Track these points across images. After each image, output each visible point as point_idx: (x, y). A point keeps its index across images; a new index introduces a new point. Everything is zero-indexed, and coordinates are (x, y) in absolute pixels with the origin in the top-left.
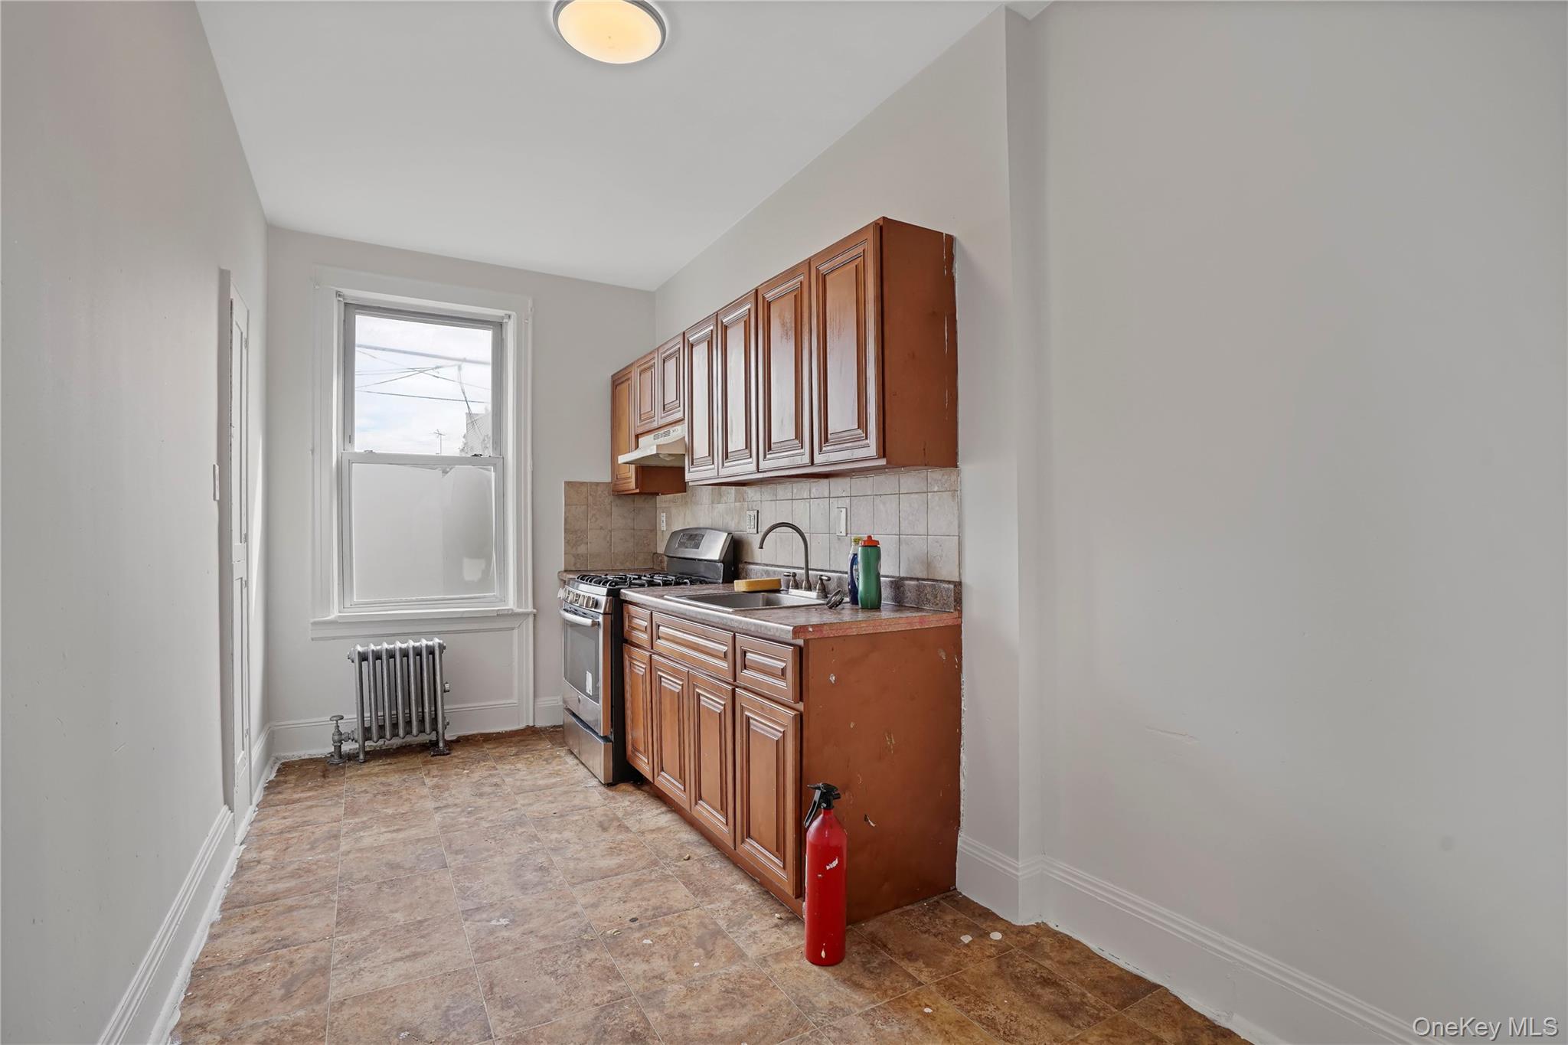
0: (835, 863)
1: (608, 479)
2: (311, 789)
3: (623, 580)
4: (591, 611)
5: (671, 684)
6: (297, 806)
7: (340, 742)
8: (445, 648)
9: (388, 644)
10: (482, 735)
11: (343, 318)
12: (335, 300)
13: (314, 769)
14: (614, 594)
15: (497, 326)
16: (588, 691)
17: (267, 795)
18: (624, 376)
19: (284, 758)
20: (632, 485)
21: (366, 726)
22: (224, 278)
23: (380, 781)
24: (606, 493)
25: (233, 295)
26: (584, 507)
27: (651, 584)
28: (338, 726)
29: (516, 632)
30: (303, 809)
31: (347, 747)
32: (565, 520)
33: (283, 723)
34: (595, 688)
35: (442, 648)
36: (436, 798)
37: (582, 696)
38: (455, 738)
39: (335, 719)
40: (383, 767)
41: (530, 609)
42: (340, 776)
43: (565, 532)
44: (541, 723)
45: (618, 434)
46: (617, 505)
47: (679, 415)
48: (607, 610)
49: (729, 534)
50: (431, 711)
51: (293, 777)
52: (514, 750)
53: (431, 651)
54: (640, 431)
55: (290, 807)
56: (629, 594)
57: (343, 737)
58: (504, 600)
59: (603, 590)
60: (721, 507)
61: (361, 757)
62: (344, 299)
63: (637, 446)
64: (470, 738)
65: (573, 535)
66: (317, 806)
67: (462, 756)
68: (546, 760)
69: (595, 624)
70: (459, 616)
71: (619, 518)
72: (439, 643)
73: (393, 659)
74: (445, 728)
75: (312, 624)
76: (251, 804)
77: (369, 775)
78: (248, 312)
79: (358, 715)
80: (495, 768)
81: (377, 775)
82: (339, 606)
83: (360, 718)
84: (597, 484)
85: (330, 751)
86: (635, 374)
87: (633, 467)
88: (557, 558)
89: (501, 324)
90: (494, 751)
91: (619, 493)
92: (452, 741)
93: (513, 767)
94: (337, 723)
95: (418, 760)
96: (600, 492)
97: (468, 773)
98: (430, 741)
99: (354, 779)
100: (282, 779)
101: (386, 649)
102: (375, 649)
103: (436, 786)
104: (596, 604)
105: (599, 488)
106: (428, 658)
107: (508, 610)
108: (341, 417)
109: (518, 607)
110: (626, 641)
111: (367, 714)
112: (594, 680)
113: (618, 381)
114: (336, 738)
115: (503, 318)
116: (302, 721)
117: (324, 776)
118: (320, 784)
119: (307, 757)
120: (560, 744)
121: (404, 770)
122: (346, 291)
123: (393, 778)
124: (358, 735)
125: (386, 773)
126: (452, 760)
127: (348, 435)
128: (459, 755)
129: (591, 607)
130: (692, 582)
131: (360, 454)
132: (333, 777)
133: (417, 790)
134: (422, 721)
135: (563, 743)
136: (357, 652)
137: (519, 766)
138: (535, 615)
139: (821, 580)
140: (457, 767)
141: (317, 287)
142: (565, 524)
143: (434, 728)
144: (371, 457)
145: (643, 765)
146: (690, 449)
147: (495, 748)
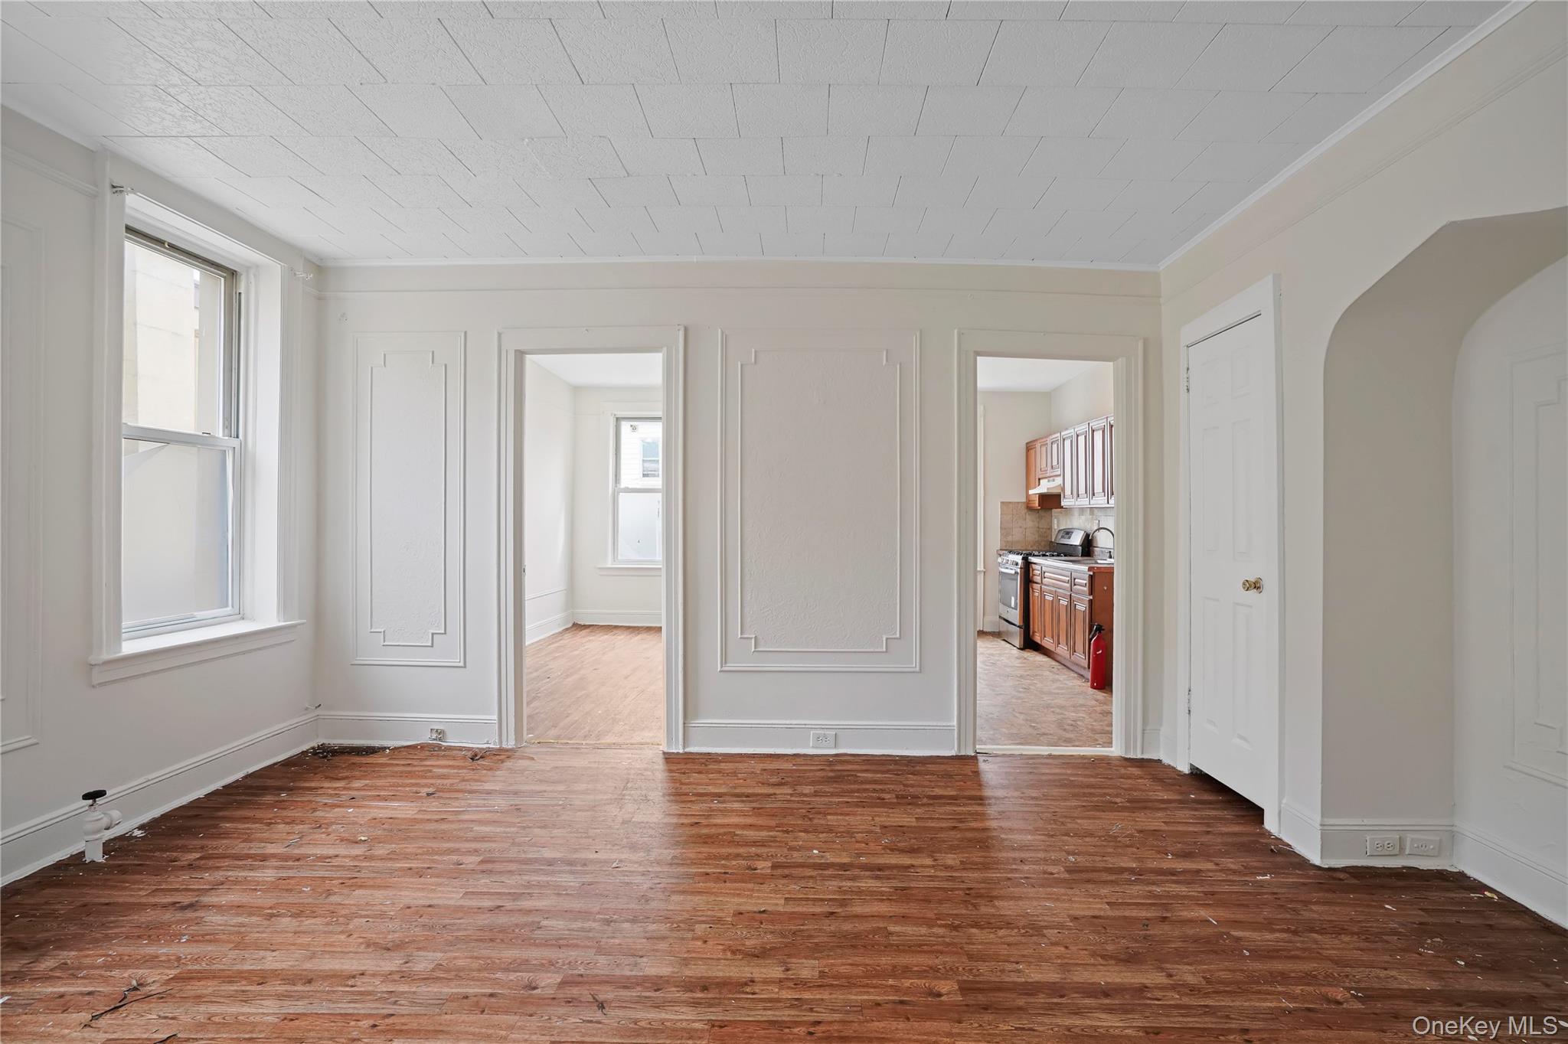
0: (1100, 652)
1: (1025, 501)
3: (1030, 555)
4: (1014, 567)
5: (1049, 598)
14: (1025, 559)
16: (1011, 604)
18: (1032, 445)
20: (1036, 504)
24: (1023, 507)
26: (1011, 516)
27: (1044, 555)
32: (1001, 522)
34: (1016, 604)
37: (1009, 609)
43: (1000, 529)
45: (1030, 480)
46: (1029, 515)
47: (1058, 473)
48: (1022, 567)
49: (1084, 533)
54: (1040, 477)
56: (1032, 559)
59: (1021, 557)
60: (1083, 517)
63: (1039, 486)
65: (1005, 530)
69: (1016, 573)
71: (1030, 521)
84: (1018, 503)
86: (1038, 445)
87: (1037, 496)
88: (997, 543)
91: (1029, 508)
96: (1020, 508)
104: (1017, 564)
105: (1019, 506)
110: (1031, 580)
112: (1015, 600)
113: (1029, 447)
130: (1065, 556)
135: (999, 636)
142: (1000, 525)
145: (1037, 639)
146: (1063, 489)
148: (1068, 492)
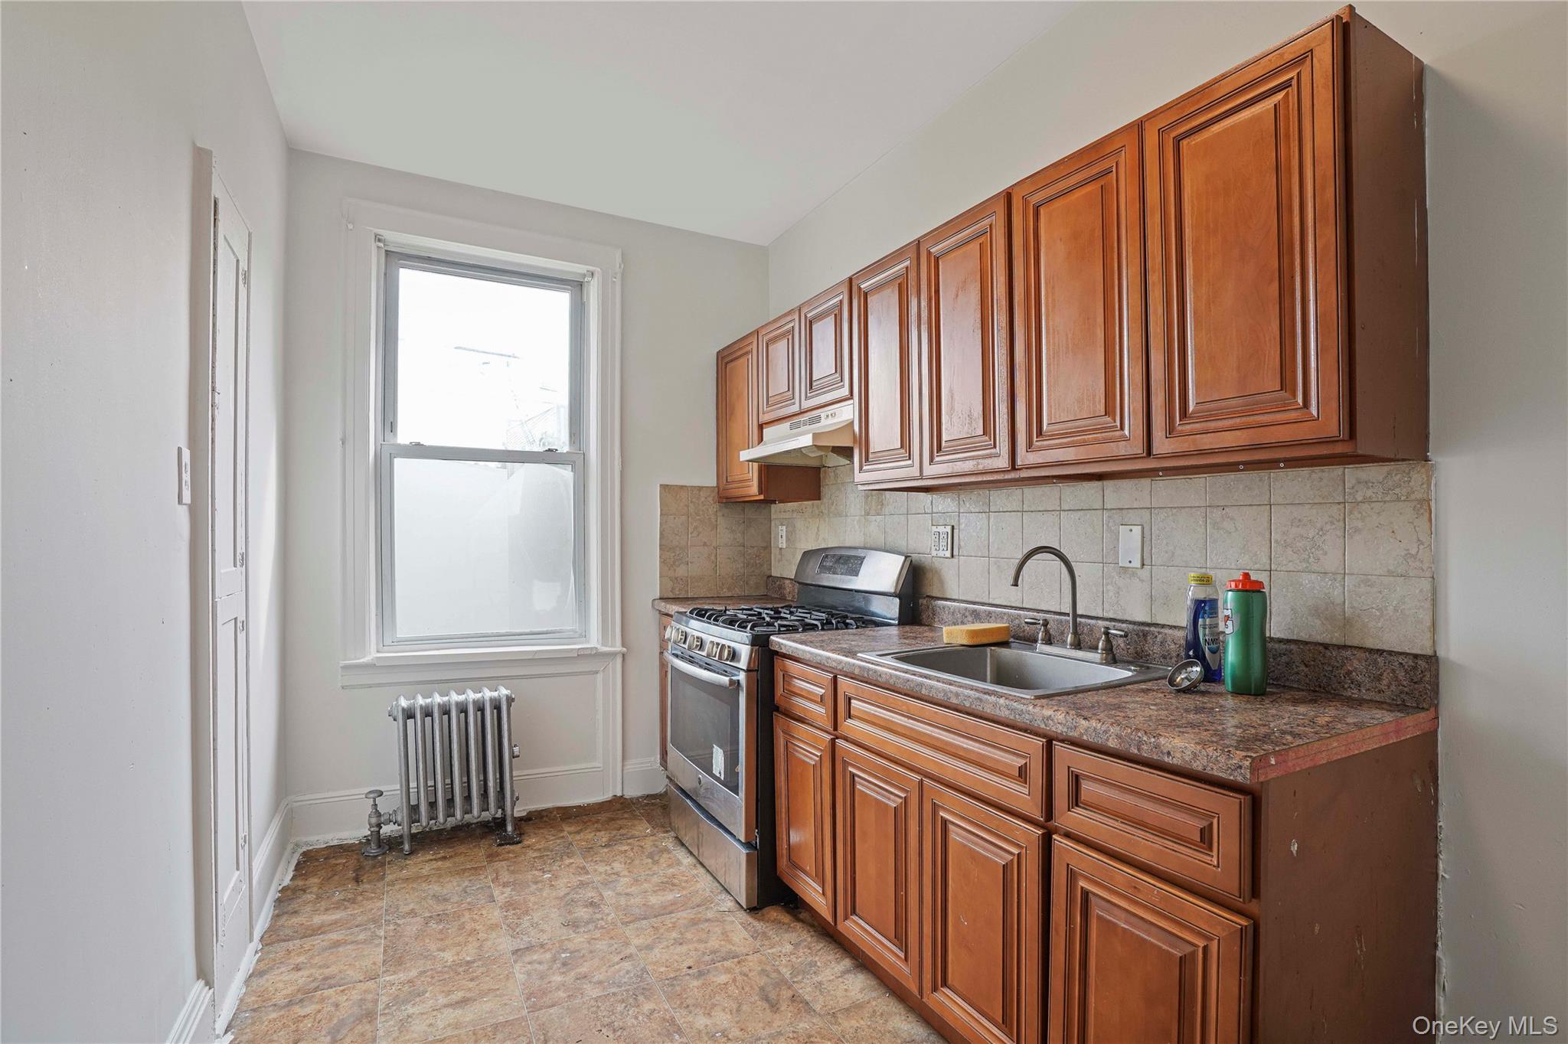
1: (712, 482)
2: (338, 906)
3: (775, 628)
4: (727, 664)
6: (318, 941)
7: (379, 826)
8: (513, 700)
9: (442, 695)
10: (559, 808)
11: (383, 271)
12: (373, 246)
13: (344, 864)
14: (760, 643)
15: (576, 286)
16: (716, 772)
17: (278, 916)
18: (740, 349)
19: (307, 843)
21: (412, 804)
22: (202, 161)
23: (431, 893)
24: (710, 499)
25: (217, 191)
26: (684, 518)
28: (376, 805)
29: (600, 676)
30: (325, 949)
31: (387, 830)
32: (661, 534)
33: (302, 798)
35: (510, 700)
36: (514, 930)
38: (524, 814)
39: (372, 796)
40: (435, 865)
41: (618, 648)
42: (378, 880)
43: (660, 549)
44: (632, 792)
46: (723, 515)
47: (841, 392)
48: (752, 665)
49: (906, 557)
50: (496, 779)
51: (316, 880)
52: (603, 837)
53: (497, 706)
55: (308, 943)
56: (782, 642)
57: (382, 819)
58: (584, 635)
59: (742, 636)
61: (407, 847)
62: (384, 245)
63: (761, 439)
64: (545, 814)
66: (345, 943)
67: (538, 847)
68: (651, 856)
69: (732, 684)
70: (530, 657)
71: (729, 534)
72: (507, 696)
73: (447, 716)
74: (513, 804)
75: (342, 667)
76: (251, 940)
77: (417, 878)
78: (250, 235)
79: (401, 786)
80: (584, 870)
81: (426, 879)
82: (377, 644)
83: (404, 789)
84: (700, 488)
85: (366, 834)
87: (756, 465)
88: (649, 582)
89: (581, 285)
90: (578, 837)
91: (730, 501)
92: (521, 819)
93: (608, 868)
94: (375, 801)
95: (479, 851)
96: (703, 499)
97: (550, 879)
98: (494, 819)
99: (397, 887)
100: (300, 883)
101: (439, 704)
102: (424, 704)
103: (509, 905)
104: (734, 657)
105: (701, 493)
106: (492, 713)
107: (591, 649)
108: (380, 396)
109: (603, 645)
110: (777, 709)
111: (413, 784)
112: (729, 761)
113: (727, 360)
114: (374, 820)
115: (584, 276)
116: (331, 794)
117: (357, 880)
118: (350, 896)
119: (335, 843)
120: (663, 826)
121: (464, 870)
122: (388, 235)
123: (449, 886)
124: (403, 816)
125: (439, 875)
126: (525, 854)
127: (389, 422)
128: (534, 844)
129: (727, 659)
131: (405, 446)
132: (369, 882)
133: (484, 912)
134: (484, 794)
135: (666, 827)
136: (400, 709)
137: (617, 866)
138: (623, 655)
139: (1107, 634)
140: (533, 867)
141: (350, 226)
142: (661, 538)
143: (501, 804)
144: (418, 451)
146: (862, 438)
147: (578, 832)
148: (884, 432)
